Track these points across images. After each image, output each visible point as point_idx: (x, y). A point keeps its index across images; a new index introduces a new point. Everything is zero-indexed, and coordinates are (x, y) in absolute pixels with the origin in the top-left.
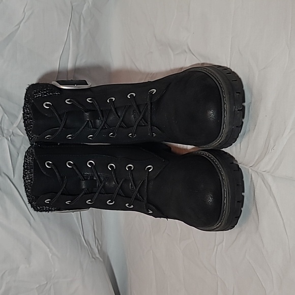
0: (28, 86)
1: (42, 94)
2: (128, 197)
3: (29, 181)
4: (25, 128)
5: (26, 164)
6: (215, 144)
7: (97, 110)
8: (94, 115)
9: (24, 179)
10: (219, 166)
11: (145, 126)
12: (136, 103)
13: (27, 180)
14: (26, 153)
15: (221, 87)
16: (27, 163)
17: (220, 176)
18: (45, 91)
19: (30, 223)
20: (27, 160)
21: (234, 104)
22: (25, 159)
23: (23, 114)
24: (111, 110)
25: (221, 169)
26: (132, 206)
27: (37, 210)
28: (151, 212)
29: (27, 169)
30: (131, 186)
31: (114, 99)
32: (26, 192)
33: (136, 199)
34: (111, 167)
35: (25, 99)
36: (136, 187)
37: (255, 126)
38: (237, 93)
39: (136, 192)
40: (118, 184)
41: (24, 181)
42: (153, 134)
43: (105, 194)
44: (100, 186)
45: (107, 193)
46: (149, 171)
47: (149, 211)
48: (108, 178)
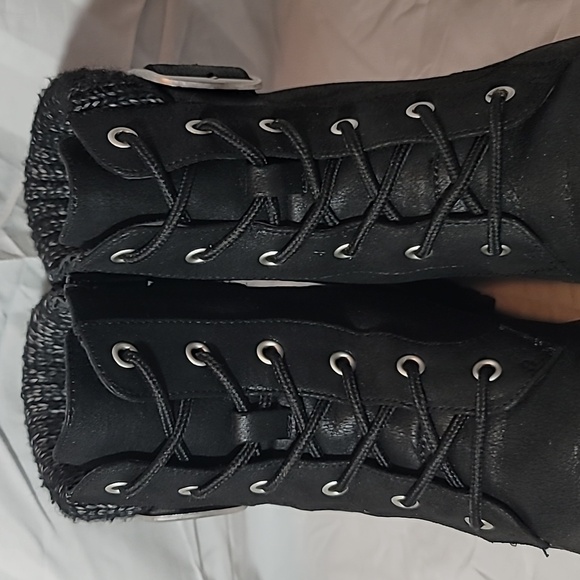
0: (46, 84)
1: (101, 99)
3: (44, 406)
4: (29, 229)
5: (32, 351)
7: (299, 160)
8: (289, 175)
9: (25, 399)
12: (444, 134)
13: (33, 403)
14: (33, 312)
16: (35, 346)
18: (110, 89)
19: (40, 543)
20: (35, 338)
22: (28, 333)
23: (26, 185)
24: (349, 160)
26: (416, 505)
27: (76, 516)
28: (488, 526)
29: (35, 366)
31: (354, 123)
32: (34, 444)
34: (342, 363)
35: (33, 132)
41: (27, 406)
42: (503, 246)
43: (316, 460)
44: (305, 432)
45: (326, 458)
46: (491, 379)
47: (483, 525)
48: (332, 404)
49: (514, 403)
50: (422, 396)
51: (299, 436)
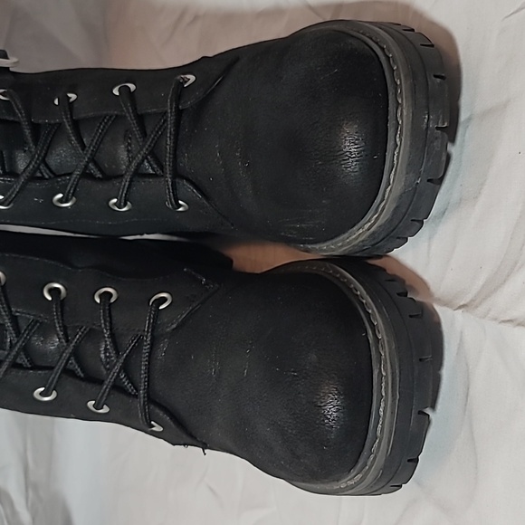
2: (94, 380)
6: (354, 238)
7: (20, 123)
10: (367, 300)
11: (155, 176)
12: (135, 109)
15: (388, 58)
17: (370, 332)
21: (428, 107)
25: (373, 310)
26: (105, 410)
28: (158, 428)
30: (106, 350)
31: (73, 97)
33: (117, 387)
34: (53, 291)
36: (117, 353)
37: (482, 184)
38: (436, 76)
39: (116, 369)
40: (67, 341)
42: (180, 202)
43: (28, 368)
44: (16, 344)
45: (35, 367)
46: (161, 308)
47: (154, 426)
48: (41, 323)
49: (174, 326)
50: (108, 319)
51: (12, 346)
